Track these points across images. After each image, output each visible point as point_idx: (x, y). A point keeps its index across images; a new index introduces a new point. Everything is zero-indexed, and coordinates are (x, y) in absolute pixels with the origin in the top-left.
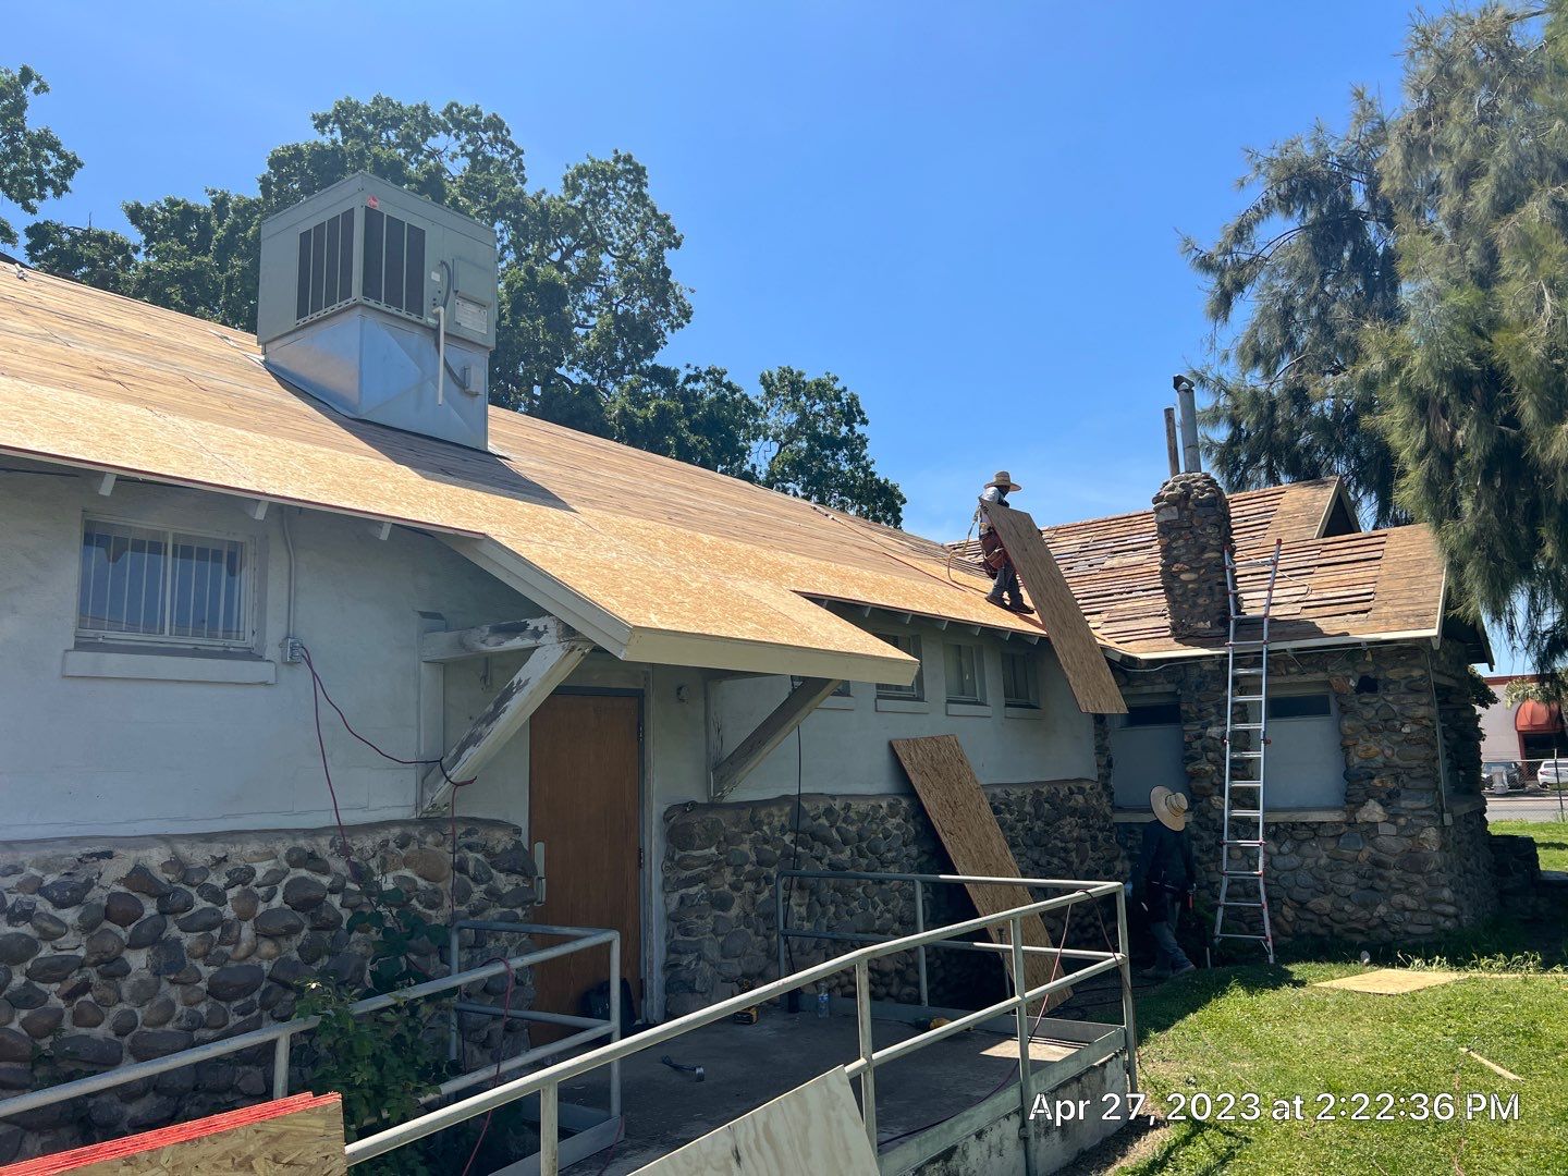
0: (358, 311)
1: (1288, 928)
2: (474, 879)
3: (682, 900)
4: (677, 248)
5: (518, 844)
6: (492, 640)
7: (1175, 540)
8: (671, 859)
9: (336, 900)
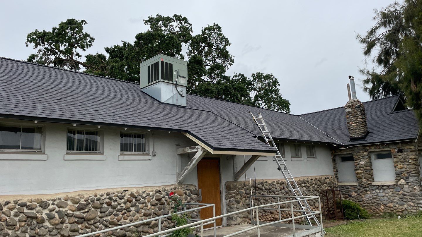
0: (160, 82)
1: (382, 211)
2: (188, 196)
3: (229, 201)
4: (229, 46)
5: (196, 189)
6: (189, 150)
7: (350, 116)
8: (227, 193)
9: (164, 199)
